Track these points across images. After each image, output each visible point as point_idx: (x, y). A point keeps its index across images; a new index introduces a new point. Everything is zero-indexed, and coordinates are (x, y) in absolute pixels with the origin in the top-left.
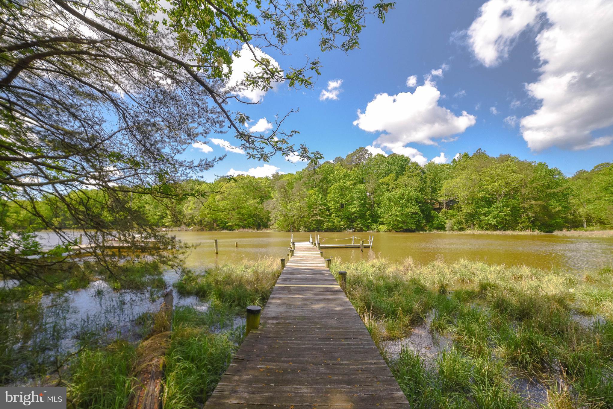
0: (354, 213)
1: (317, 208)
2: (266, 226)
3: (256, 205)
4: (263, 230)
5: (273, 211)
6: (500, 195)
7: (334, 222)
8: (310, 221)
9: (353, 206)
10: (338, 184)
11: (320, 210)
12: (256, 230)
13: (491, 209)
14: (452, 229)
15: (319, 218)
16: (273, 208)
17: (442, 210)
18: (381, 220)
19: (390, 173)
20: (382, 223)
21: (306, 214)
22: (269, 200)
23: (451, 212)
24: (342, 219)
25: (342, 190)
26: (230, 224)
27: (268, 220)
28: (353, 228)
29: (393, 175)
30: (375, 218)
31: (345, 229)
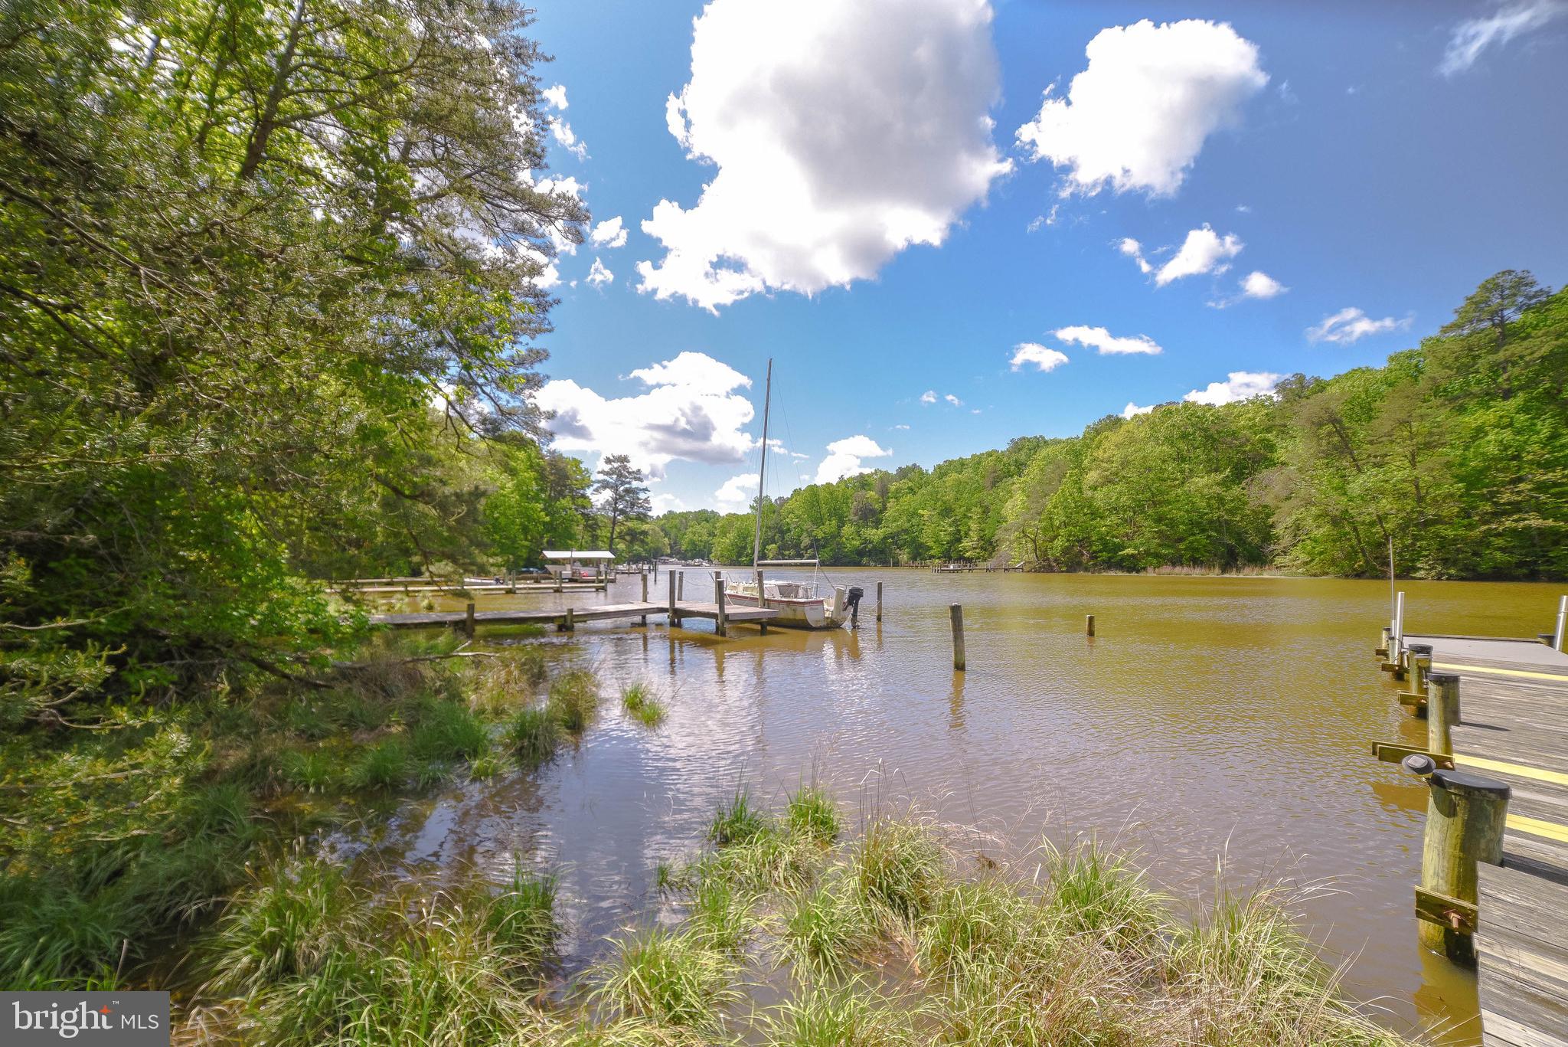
2: (1258, 558)
3: (1218, 490)
4: (1247, 570)
5: (1286, 506)
12: (1217, 570)
16: (1285, 494)
22: (1265, 472)
26: (1130, 551)
27: (1267, 537)
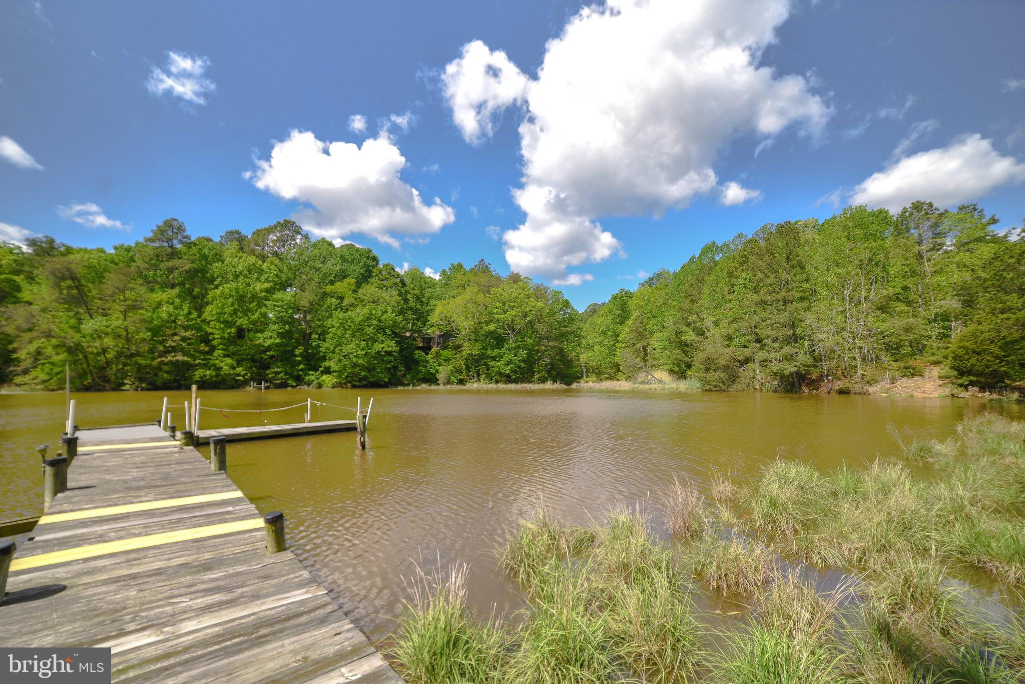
0: (269, 349)
1: (175, 334)
5: (28, 336)
6: (513, 331)
7: (220, 369)
8: (155, 363)
9: (267, 334)
10: (233, 285)
11: (184, 339)
13: (503, 350)
14: (448, 382)
15: (180, 357)
16: (26, 327)
17: (433, 350)
18: (327, 364)
19: (345, 277)
20: (327, 371)
21: (145, 348)
23: (445, 353)
24: (239, 363)
25: (241, 298)
27: (9, 361)
28: (266, 381)
29: (351, 281)
30: (314, 361)
31: (245, 383)
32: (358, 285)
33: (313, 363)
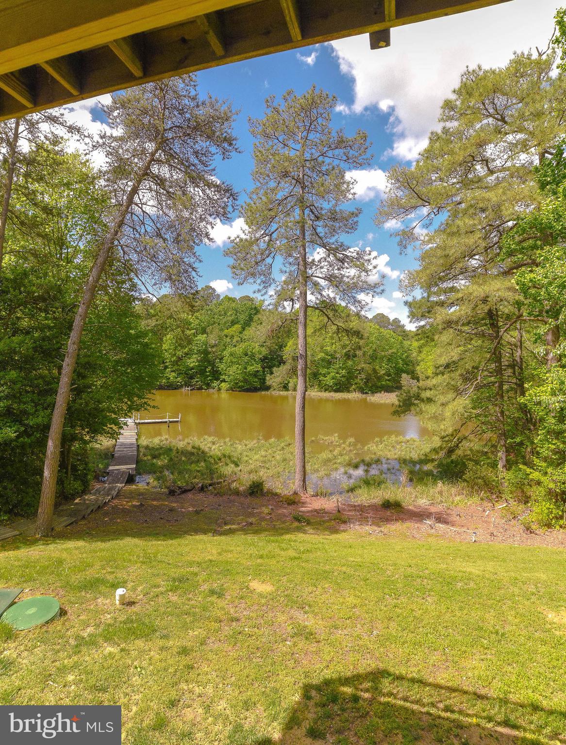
0: (192, 369)
7: (169, 378)
9: (192, 360)
10: (175, 333)
18: (223, 377)
20: (224, 381)
24: (178, 375)
28: (191, 386)
29: (239, 325)
31: (181, 386)
32: (244, 329)
33: (216, 376)
